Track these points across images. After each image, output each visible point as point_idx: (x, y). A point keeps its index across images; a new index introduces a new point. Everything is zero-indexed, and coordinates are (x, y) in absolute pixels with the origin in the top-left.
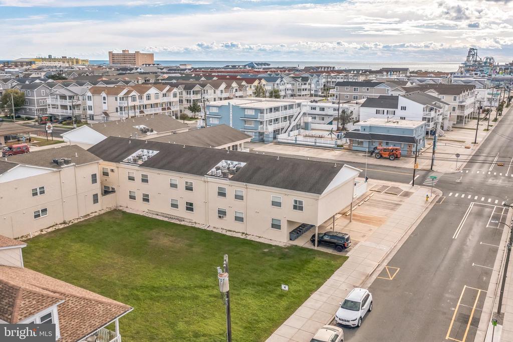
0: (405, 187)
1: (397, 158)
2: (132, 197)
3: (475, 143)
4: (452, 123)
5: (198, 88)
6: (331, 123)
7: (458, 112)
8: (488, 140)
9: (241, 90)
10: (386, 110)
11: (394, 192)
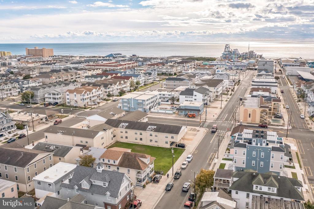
0: (198, 128)
1: (194, 117)
2: (122, 137)
3: (221, 108)
4: (214, 98)
5: (109, 86)
6: (167, 101)
7: (216, 94)
8: (226, 106)
9: (125, 84)
10: (189, 96)
11: (195, 130)
